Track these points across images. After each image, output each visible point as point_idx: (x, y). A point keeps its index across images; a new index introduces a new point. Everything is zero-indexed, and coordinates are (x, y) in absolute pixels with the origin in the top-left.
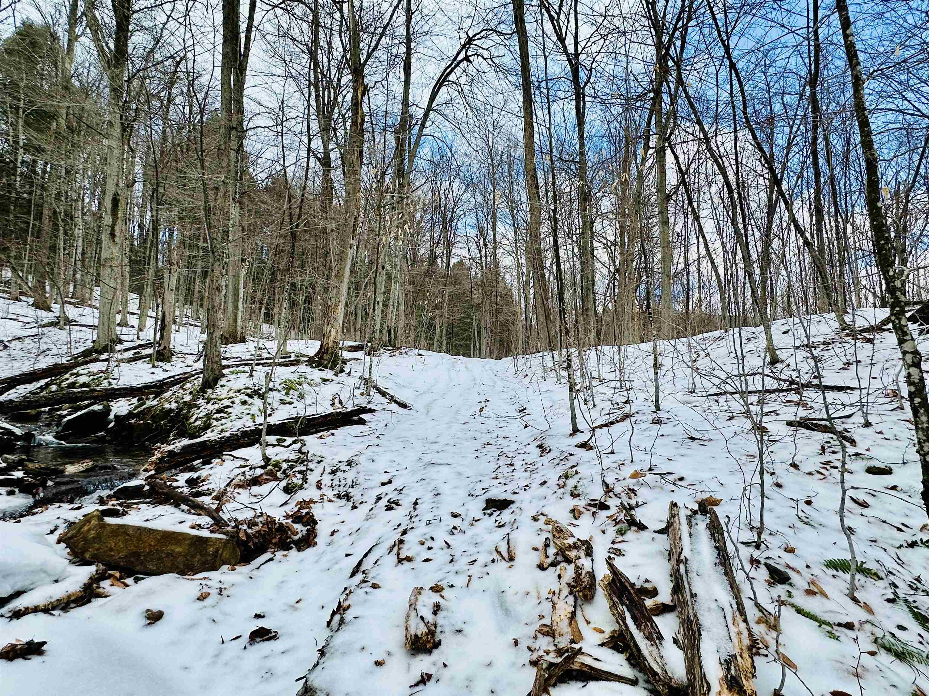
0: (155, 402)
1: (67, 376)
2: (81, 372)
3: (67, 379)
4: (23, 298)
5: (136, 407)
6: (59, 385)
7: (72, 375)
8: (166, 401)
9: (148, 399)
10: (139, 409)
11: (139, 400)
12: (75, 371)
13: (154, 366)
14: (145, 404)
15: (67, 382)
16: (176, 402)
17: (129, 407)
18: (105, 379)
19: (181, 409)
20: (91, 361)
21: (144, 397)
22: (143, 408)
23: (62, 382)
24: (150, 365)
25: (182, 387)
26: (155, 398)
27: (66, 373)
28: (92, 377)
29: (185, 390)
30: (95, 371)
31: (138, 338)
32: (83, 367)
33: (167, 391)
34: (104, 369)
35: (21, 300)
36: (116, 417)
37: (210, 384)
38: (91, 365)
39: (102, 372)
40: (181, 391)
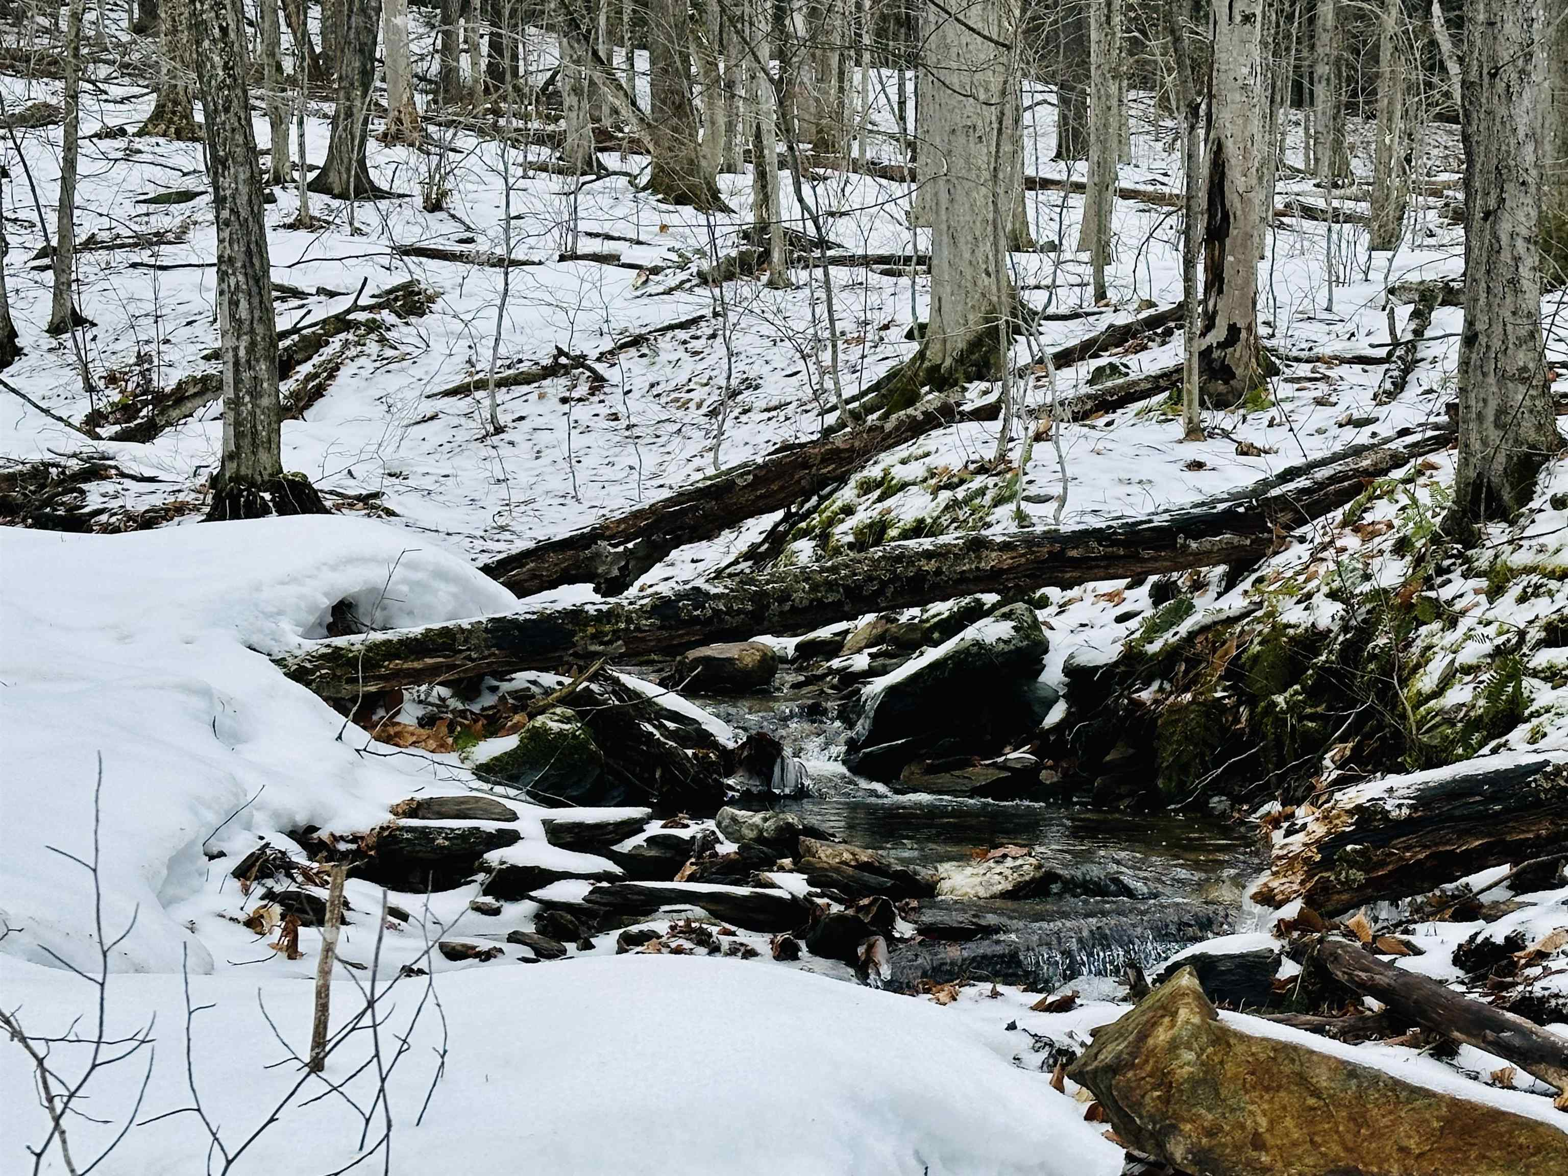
0: (1235, 602)
1: (847, 494)
2: (900, 473)
3: (848, 510)
4: (611, 160)
5: (1153, 630)
6: (824, 538)
7: (866, 487)
8: (1288, 590)
9: (1198, 586)
10: (1169, 637)
11: (1159, 594)
12: (874, 472)
13: (1195, 432)
14: (1189, 609)
15: (851, 522)
16: (1333, 595)
17: (1121, 630)
18: (998, 502)
19: (1366, 632)
20: (929, 423)
21: (1182, 579)
22: (1185, 627)
23: (831, 522)
24: (1178, 429)
25: (1352, 523)
26: (1230, 583)
27: (843, 480)
28: (945, 496)
29: (1369, 533)
30: (955, 463)
31: (1101, 295)
32: (902, 451)
33: (1282, 545)
34: (990, 453)
35: (602, 172)
36: (1073, 672)
37: (1493, 495)
38: (934, 440)
39: (982, 470)
40: (1351, 541)
